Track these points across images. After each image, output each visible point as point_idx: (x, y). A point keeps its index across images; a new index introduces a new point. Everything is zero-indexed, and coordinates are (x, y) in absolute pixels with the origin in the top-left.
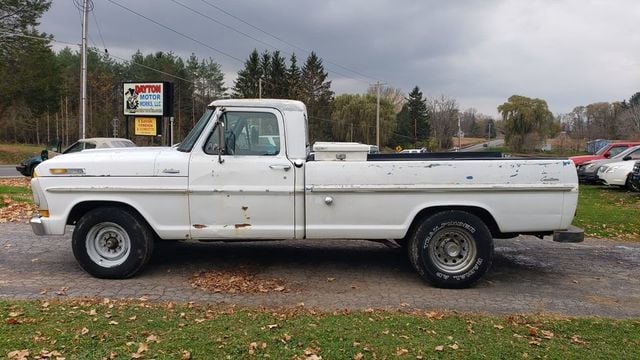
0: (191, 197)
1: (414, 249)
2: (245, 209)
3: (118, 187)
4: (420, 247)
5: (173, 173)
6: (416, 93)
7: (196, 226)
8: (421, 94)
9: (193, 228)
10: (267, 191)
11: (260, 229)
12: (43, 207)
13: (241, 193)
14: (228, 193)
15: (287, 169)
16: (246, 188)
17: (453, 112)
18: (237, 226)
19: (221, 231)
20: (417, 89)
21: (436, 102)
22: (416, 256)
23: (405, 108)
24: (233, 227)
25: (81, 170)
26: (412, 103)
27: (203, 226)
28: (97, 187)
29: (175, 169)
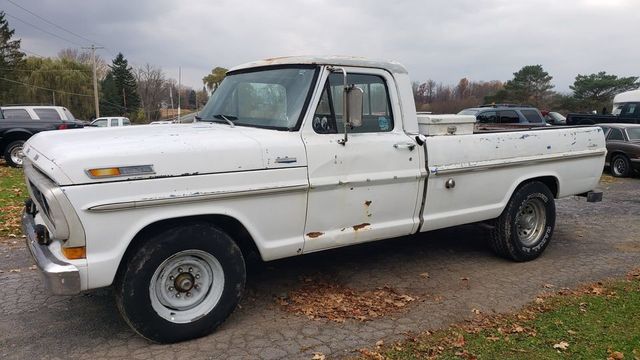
0: (312, 195)
1: (507, 226)
2: (368, 203)
3: (215, 190)
4: (512, 223)
5: (287, 162)
6: (120, 60)
7: (311, 235)
8: (125, 62)
9: (307, 238)
10: (395, 178)
11: (382, 227)
12: (74, 242)
13: (369, 183)
14: (352, 185)
15: (411, 148)
16: (373, 176)
17: (158, 83)
18: (356, 228)
19: (339, 237)
20: (121, 56)
21: (141, 71)
22: (508, 233)
23: (109, 76)
24: (352, 230)
25: (147, 169)
26: (116, 71)
27: (319, 234)
28: (179, 193)
29: (291, 157)
